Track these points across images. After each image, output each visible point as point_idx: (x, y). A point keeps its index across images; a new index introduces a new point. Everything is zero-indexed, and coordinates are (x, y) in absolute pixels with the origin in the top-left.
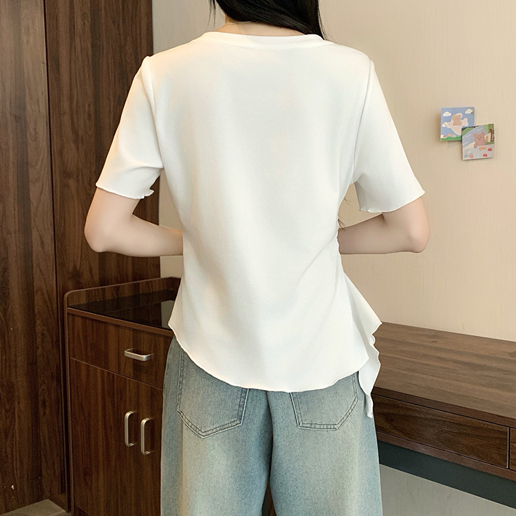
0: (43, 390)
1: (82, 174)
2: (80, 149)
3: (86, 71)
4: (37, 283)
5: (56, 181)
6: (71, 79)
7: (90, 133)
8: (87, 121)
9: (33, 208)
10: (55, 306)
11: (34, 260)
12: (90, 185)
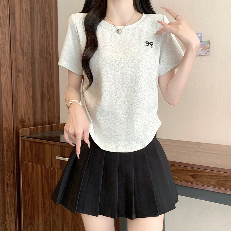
0: (7, 179)
1: (25, 71)
2: (24, 59)
3: (28, 20)
4: (5, 125)
5: (13, 74)
6: (20, 24)
7: (29, 51)
8: (28, 45)
9: (3, 88)
10: (12, 136)
11: (3, 114)
12: (29, 76)
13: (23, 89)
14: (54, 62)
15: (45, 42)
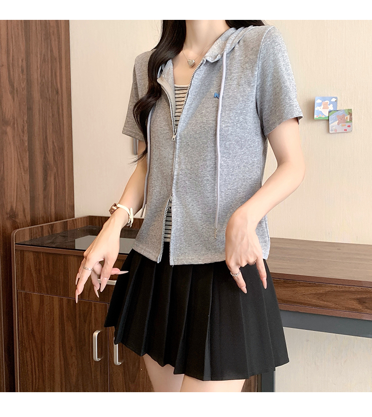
1: (17, 122)
2: (15, 100)
3: (20, 29)
6: (7, 34)
7: (23, 86)
8: (21, 75)
12: (23, 132)
13: (13, 156)
14: (64, 106)
15: (50, 71)
